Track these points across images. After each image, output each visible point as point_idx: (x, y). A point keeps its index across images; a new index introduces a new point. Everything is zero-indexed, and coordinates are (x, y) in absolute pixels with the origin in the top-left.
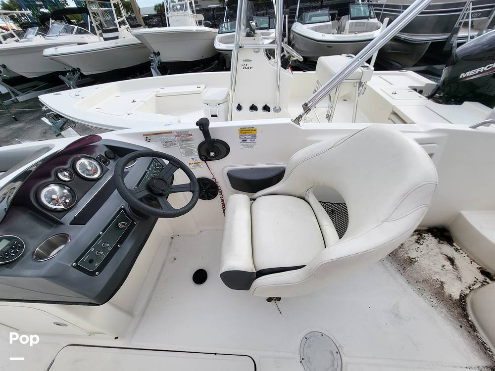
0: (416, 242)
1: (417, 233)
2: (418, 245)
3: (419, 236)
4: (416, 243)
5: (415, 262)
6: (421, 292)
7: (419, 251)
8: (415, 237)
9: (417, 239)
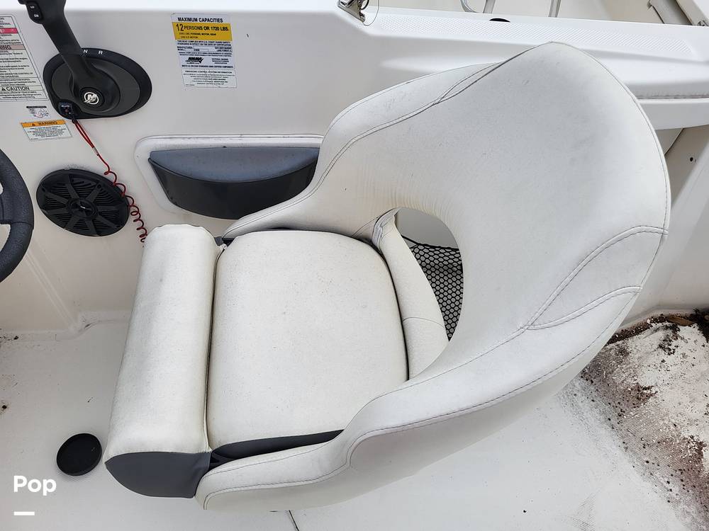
0: (660, 346)
1: (667, 324)
2: (663, 355)
3: (670, 332)
4: (660, 350)
5: (649, 396)
6: (649, 469)
7: (663, 370)
8: (661, 335)
9: (663, 338)
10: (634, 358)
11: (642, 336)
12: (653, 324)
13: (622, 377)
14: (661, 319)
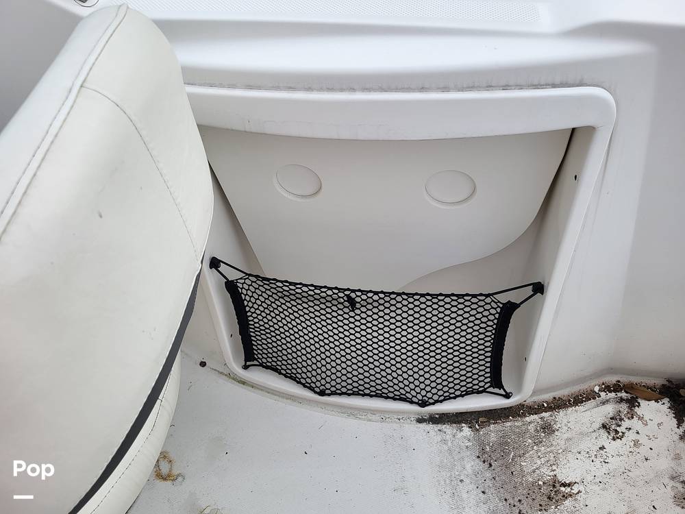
0: (604, 426)
1: (624, 395)
2: (604, 438)
3: (624, 407)
4: (602, 431)
7: (597, 461)
8: (610, 409)
9: (611, 415)
10: (559, 439)
11: (580, 408)
12: (603, 394)
13: (535, 465)
14: (616, 388)
